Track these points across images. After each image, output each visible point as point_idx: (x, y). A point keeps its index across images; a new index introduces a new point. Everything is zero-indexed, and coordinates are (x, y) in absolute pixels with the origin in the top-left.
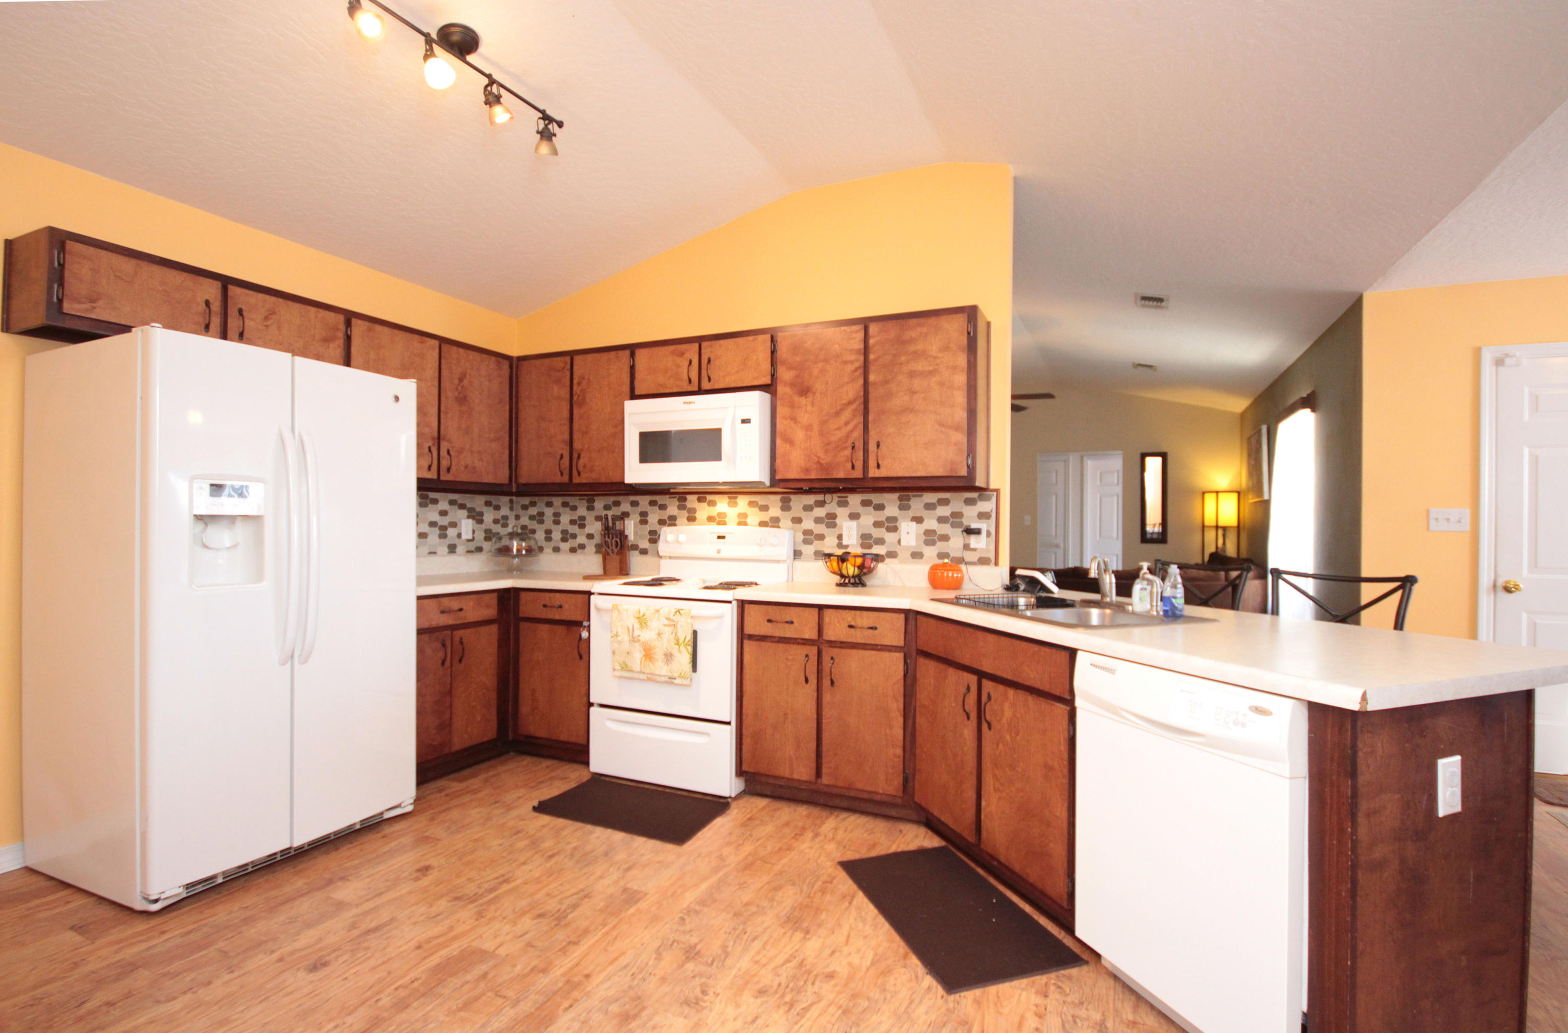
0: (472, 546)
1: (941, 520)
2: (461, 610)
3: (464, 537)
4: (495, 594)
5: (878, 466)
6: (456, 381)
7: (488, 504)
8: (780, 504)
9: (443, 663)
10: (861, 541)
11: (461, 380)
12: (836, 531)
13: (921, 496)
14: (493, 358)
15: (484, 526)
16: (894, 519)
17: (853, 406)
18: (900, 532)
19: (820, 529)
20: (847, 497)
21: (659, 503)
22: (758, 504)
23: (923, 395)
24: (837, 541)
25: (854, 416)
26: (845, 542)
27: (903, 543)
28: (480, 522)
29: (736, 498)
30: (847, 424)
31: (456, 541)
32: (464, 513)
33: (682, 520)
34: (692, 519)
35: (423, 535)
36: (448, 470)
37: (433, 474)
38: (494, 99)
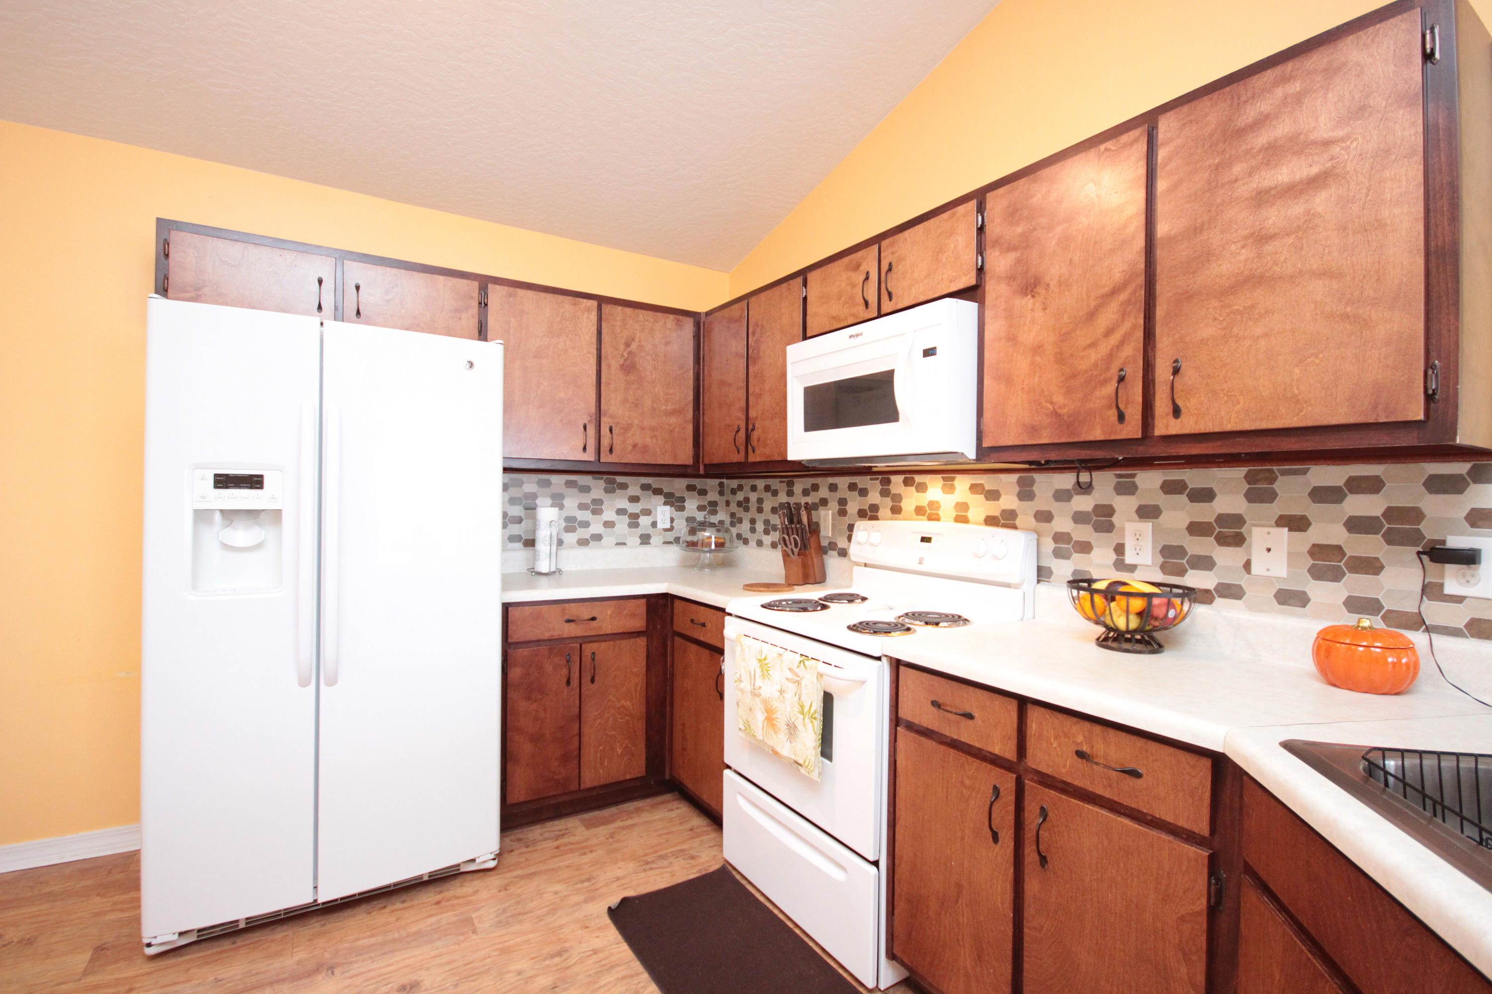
0: (670, 536)
1: (1356, 525)
2: (593, 619)
3: (660, 526)
4: (644, 601)
5: (1177, 412)
6: (622, 347)
7: (690, 488)
8: (1017, 489)
9: (568, 683)
10: (1162, 560)
11: (627, 345)
12: (1113, 539)
13: (1305, 472)
14: (671, 317)
15: (686, 514)
16: (1239, 520)
17: (1123, 296)
18: (1250, 546)
19: (1083, 533)
20: (1134, 476)
21: (860, 486)
22: (984, 488)
23: (1291, 240)
24: (1113, 557)
25: (1124, 314)
26: (1129, 559)
27: (1255, 569)
28: (681, 508)
29: (953, 479)
30: (1108, 333)
31: (650, 531)
32: (660, 499)
33: (884, 511)
34: (896, 510)
35: (609, 524)
36: (611, 451)
37: (590, 456)
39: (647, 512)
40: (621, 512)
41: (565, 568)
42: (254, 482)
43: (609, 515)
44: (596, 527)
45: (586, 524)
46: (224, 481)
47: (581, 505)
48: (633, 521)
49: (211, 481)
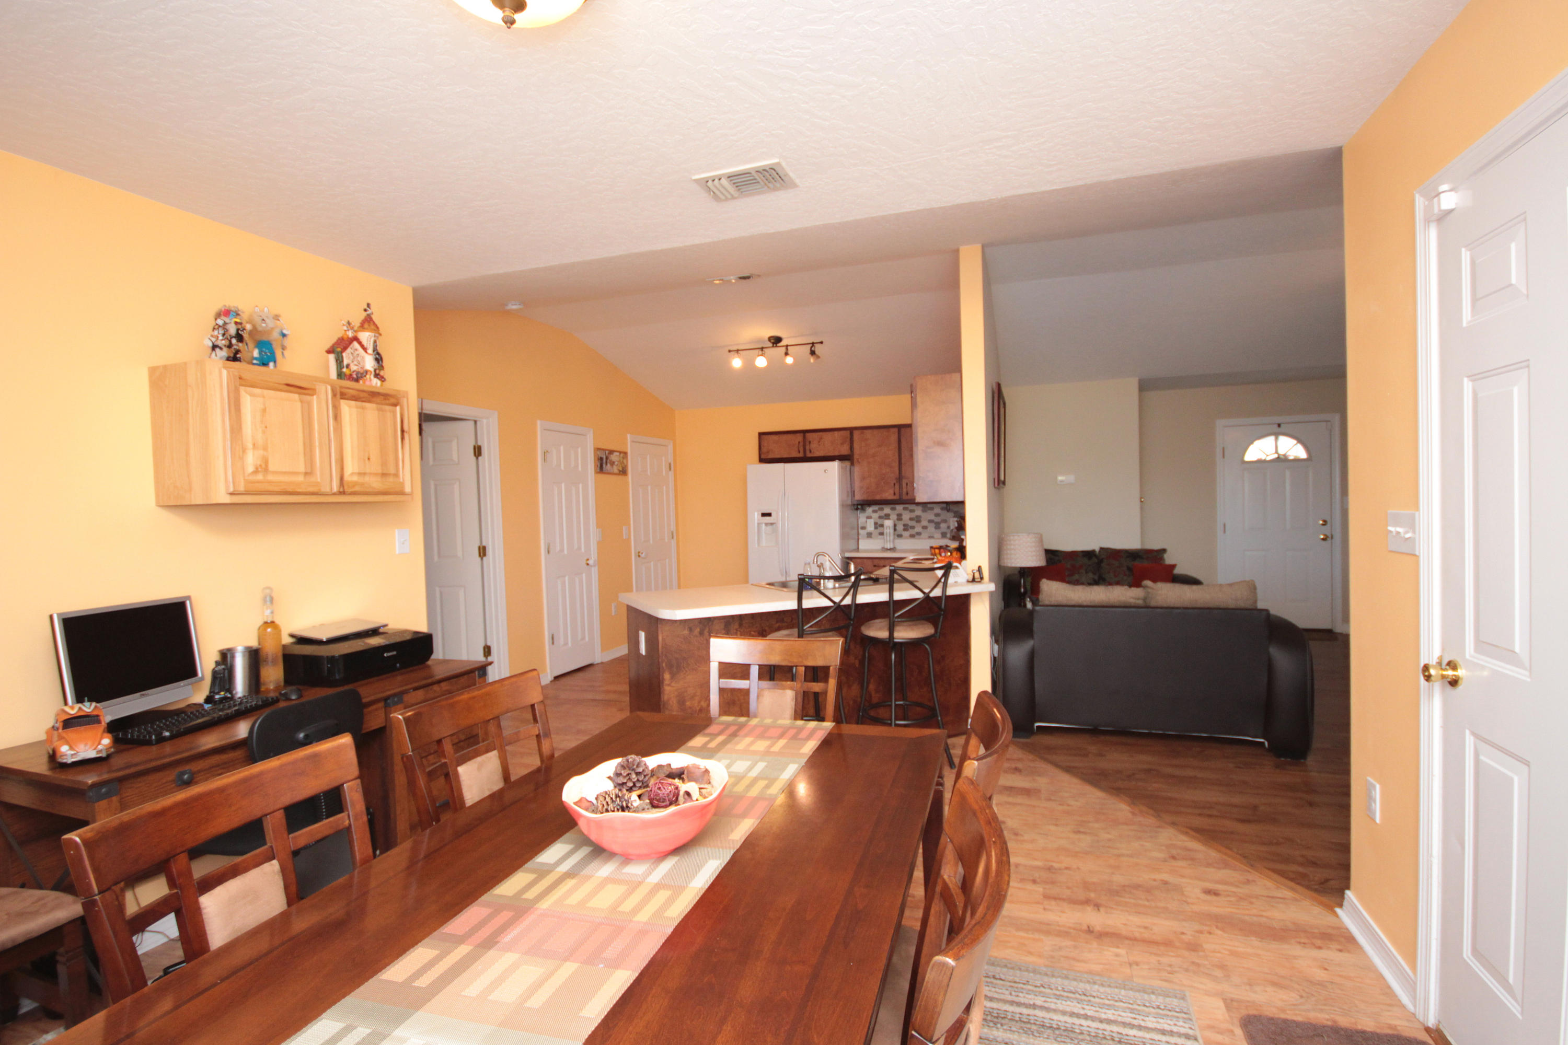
35: (925, 528)
36: (907, 494)
38: (787, 354)
39: (945, 521)
40: (930, 521)
41: (898, 547)
42: (769, 515)
43: (924, 523)
44: (918, 529)
45: (913, 527)
46: (764, 515)
47: (911, 519)
48: (937, 525)
49: (760, 515)
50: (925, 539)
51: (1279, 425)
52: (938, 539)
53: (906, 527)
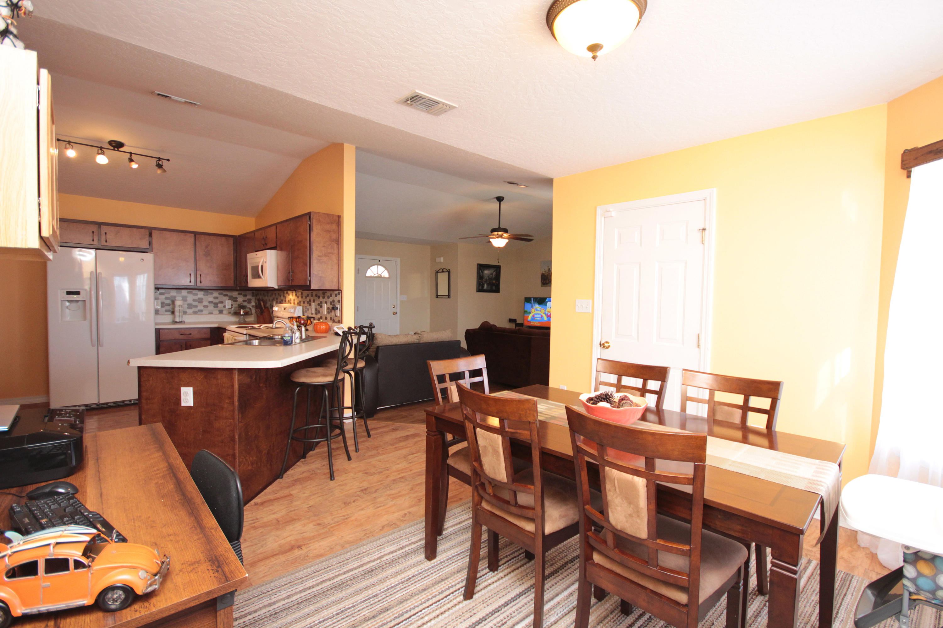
0: (230, 311)
1: (331, 303)
2: (190, 334)
3: (227, 307)
4: (209, 329)
5: (293, 281)
6: (205, 248)
7: (239, 294)
8: (301, 295)
10: (315, 312)
12: (311, 307)
13: (327, 292)
14: (224, 238)
16: (322, 303)
18: (323, 308)
19: (308, 306)
20: (313, 293)
23: (300, 251)
25: (289, 260)
26: (312, 312)
28: (236, 301)
30: (288, 263)
31: (223, 309)
32: (227, 298)
33: (284, 302)
34: (285, 301)
35: (206, 307)
36: (201, 282)
37: (192, 284)
38: (131, 160)
39: (222, 302)
41: (186, 321)
42: (78, 293)
43: (205, 303)
44: (200, 307)
45: (196, 306)
46: (69, 293)
47: (194, 300)
48: (216, 305)
49: (65, 293)
50: (206, 314)
51: (379, 261)
52: (216, 314)
53: (190, 306)
